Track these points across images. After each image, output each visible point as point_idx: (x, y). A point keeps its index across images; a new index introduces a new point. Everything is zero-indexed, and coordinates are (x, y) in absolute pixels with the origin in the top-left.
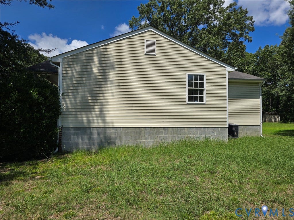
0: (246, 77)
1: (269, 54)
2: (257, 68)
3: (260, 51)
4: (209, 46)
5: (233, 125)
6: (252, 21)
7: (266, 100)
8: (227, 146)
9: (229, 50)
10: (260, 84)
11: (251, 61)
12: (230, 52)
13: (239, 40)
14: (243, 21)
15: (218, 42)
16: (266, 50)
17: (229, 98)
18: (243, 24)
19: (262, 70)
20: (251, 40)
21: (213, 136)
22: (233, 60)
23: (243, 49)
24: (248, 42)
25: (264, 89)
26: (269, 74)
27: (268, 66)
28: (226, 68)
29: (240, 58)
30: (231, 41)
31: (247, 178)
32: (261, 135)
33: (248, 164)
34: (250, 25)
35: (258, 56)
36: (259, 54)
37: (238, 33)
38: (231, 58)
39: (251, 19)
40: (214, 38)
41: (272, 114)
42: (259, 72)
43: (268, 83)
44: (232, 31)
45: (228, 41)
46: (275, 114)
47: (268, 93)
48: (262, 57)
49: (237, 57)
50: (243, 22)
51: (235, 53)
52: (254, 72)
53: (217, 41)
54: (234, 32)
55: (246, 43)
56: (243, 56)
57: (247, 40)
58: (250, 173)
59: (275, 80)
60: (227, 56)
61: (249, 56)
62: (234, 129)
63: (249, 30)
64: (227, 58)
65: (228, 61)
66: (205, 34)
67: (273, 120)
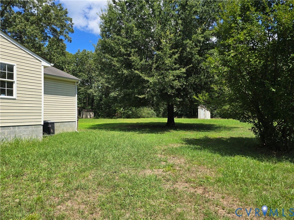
0: (64, 75)
1: (86, 58)
2: (76, 68)
3: (78, 53)
4: (25, 34)
5: (49, 122)
6: (71, 22)
7: (84, 99)
8: (41, 145)
9: (50, 44)
10: (76, 84)
11: (71, 61)
12: (50, 46)
13: (60, 38)
14: (63, 19)
15: (36, 33)
16: (84, 54)
17: (44, 94)
18: (63, 22)
19: (80, 71)
20: (71, 41)
21: (25, 135)
22: (54, 56)
23: (64, 47)
24: (68, 41)
25: (82, 89)
26: (86, 76)
27: (86, 68)
28: (41, 62)
29: (61, 56)
30: (52, 37)
31: (56, 173)
32: (76, 131)
33: (59, 160)
34: (70, 26)
35: (77, 58)
36: (78, 56)
37: (58, 30)
38: (51, 54)
39: (71, 20)
40: (32, 27)
41: (88, 111)
42: (78, 73)
43: (86, 84)
44: (52, 26)
45: (48, 35)
46: (90, 111)
47: (85, 93)
48: (81, 59)
49: (58, 54)
50: (63, 21)
51: (55, 49)
52: (73, 71)
53: (35, 31)
54: (54, 28)
55: (65, 42)
56: (64, 54)
57: (67, 40)
58: (60, 168)
59: (91, 82)
60: (47, 51)
61: (69, 55)
62: (50, 126)
63: (69, 30)
64: (48, 52)
65: (49, 56)
66: (20, 19)
67: (89, 117)
